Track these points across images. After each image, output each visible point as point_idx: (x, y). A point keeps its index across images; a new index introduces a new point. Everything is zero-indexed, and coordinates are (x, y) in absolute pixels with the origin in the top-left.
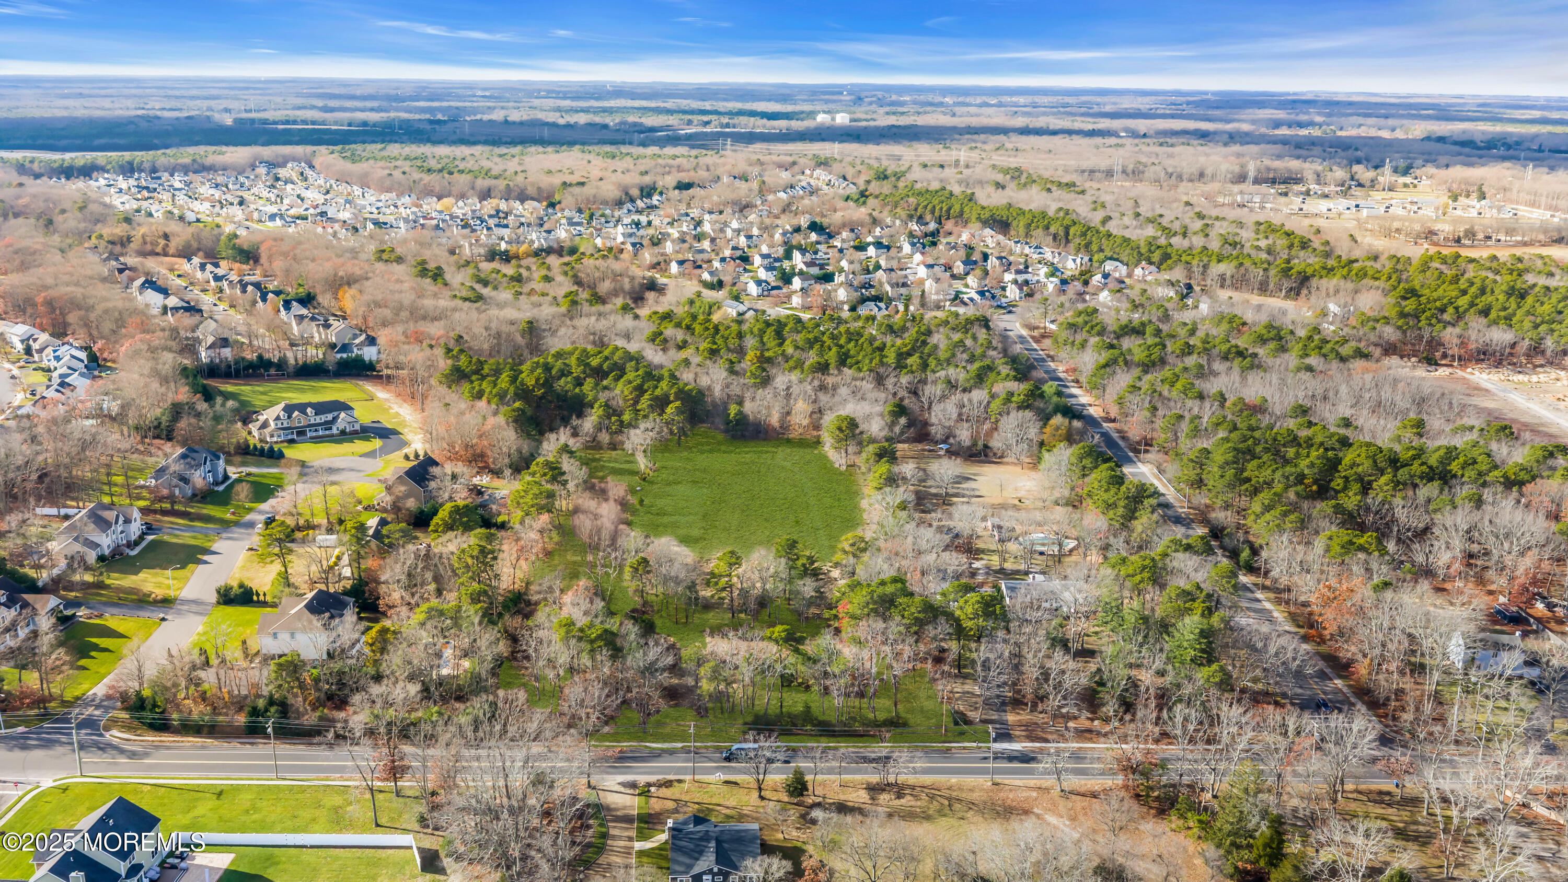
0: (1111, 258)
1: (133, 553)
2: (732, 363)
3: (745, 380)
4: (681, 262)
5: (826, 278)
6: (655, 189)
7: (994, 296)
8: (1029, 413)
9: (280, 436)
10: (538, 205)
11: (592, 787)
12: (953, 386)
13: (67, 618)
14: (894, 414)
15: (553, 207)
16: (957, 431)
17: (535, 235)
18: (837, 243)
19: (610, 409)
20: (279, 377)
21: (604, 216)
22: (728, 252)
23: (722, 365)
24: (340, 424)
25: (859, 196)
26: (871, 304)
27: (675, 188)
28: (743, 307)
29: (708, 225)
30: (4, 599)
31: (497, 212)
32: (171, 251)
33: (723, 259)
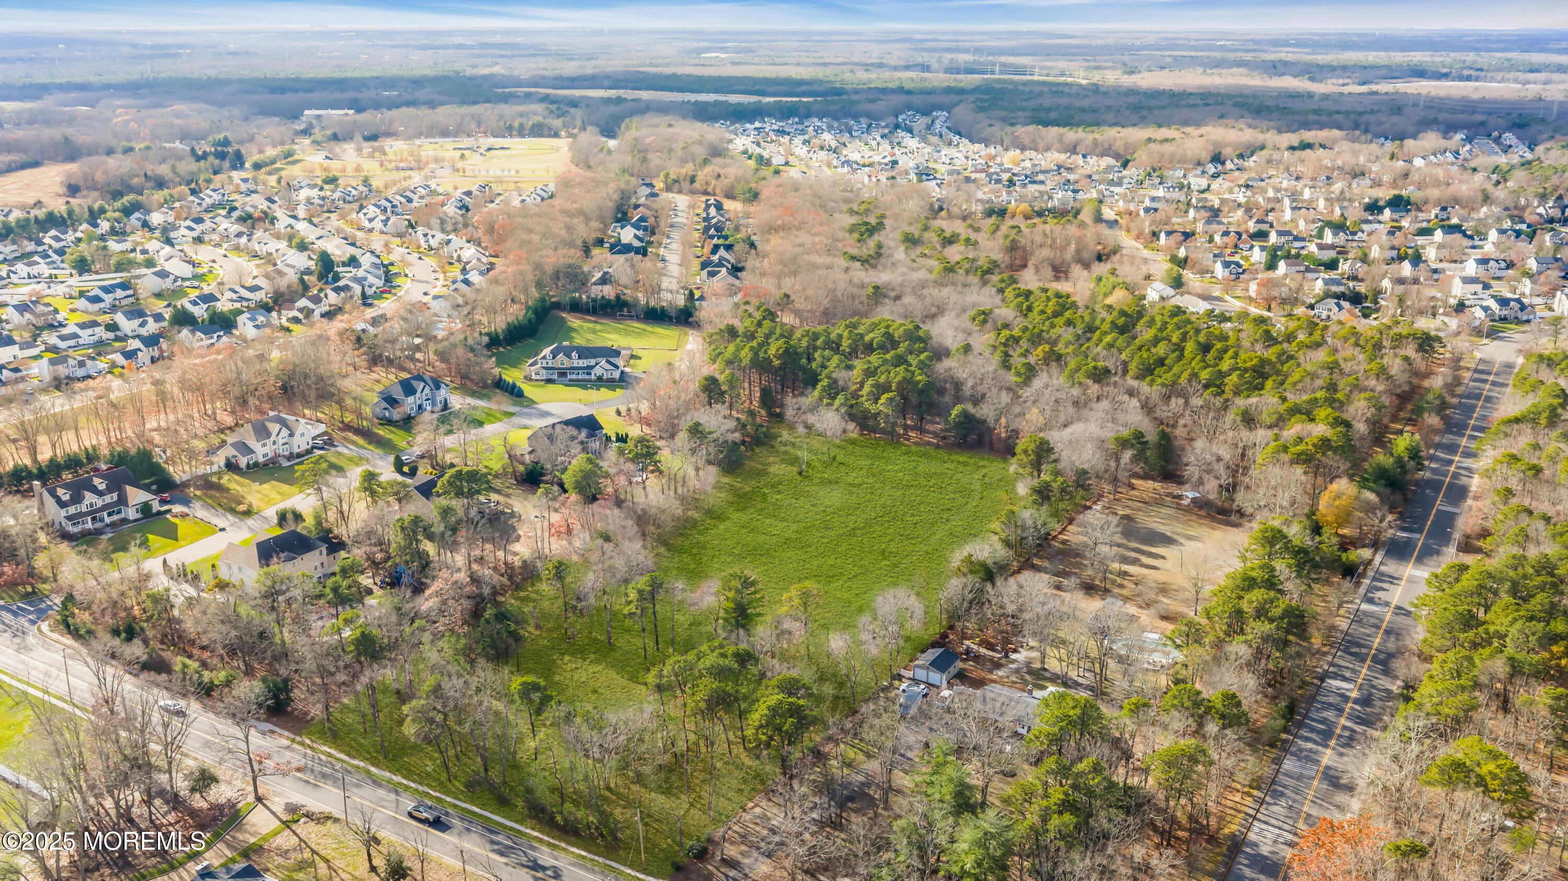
1: (286, 465)
2: (1007, 355)
3: (1011, 378)
4: (1169, 234)
5: (1332, 265)
6: (1262, 148)
7: (1523, 307)
8: (1299, 470)
9: (544, 375)
10: (1111, 161)
11: (259, 799)
12: (1249, 420)
13: (159, 513)
14: (1124, 444)
15: (1125, 164)
16: (1206, 477)
17: (1060, 195)
18: (1405, 223)
19: (833, 390)
20: (631, 317)
21: (1161, 177)
22: (1252, 226)
23: (998, 356)
24: (598, 371)
25: (1513, 167)
26: (1332, 302)
27: (1292, 148)
28: (1170, 292)
29: (1271, 193)
30: (102, 487)
31: (1059, 167)
32: (718, 191)
33: (1226, 234)
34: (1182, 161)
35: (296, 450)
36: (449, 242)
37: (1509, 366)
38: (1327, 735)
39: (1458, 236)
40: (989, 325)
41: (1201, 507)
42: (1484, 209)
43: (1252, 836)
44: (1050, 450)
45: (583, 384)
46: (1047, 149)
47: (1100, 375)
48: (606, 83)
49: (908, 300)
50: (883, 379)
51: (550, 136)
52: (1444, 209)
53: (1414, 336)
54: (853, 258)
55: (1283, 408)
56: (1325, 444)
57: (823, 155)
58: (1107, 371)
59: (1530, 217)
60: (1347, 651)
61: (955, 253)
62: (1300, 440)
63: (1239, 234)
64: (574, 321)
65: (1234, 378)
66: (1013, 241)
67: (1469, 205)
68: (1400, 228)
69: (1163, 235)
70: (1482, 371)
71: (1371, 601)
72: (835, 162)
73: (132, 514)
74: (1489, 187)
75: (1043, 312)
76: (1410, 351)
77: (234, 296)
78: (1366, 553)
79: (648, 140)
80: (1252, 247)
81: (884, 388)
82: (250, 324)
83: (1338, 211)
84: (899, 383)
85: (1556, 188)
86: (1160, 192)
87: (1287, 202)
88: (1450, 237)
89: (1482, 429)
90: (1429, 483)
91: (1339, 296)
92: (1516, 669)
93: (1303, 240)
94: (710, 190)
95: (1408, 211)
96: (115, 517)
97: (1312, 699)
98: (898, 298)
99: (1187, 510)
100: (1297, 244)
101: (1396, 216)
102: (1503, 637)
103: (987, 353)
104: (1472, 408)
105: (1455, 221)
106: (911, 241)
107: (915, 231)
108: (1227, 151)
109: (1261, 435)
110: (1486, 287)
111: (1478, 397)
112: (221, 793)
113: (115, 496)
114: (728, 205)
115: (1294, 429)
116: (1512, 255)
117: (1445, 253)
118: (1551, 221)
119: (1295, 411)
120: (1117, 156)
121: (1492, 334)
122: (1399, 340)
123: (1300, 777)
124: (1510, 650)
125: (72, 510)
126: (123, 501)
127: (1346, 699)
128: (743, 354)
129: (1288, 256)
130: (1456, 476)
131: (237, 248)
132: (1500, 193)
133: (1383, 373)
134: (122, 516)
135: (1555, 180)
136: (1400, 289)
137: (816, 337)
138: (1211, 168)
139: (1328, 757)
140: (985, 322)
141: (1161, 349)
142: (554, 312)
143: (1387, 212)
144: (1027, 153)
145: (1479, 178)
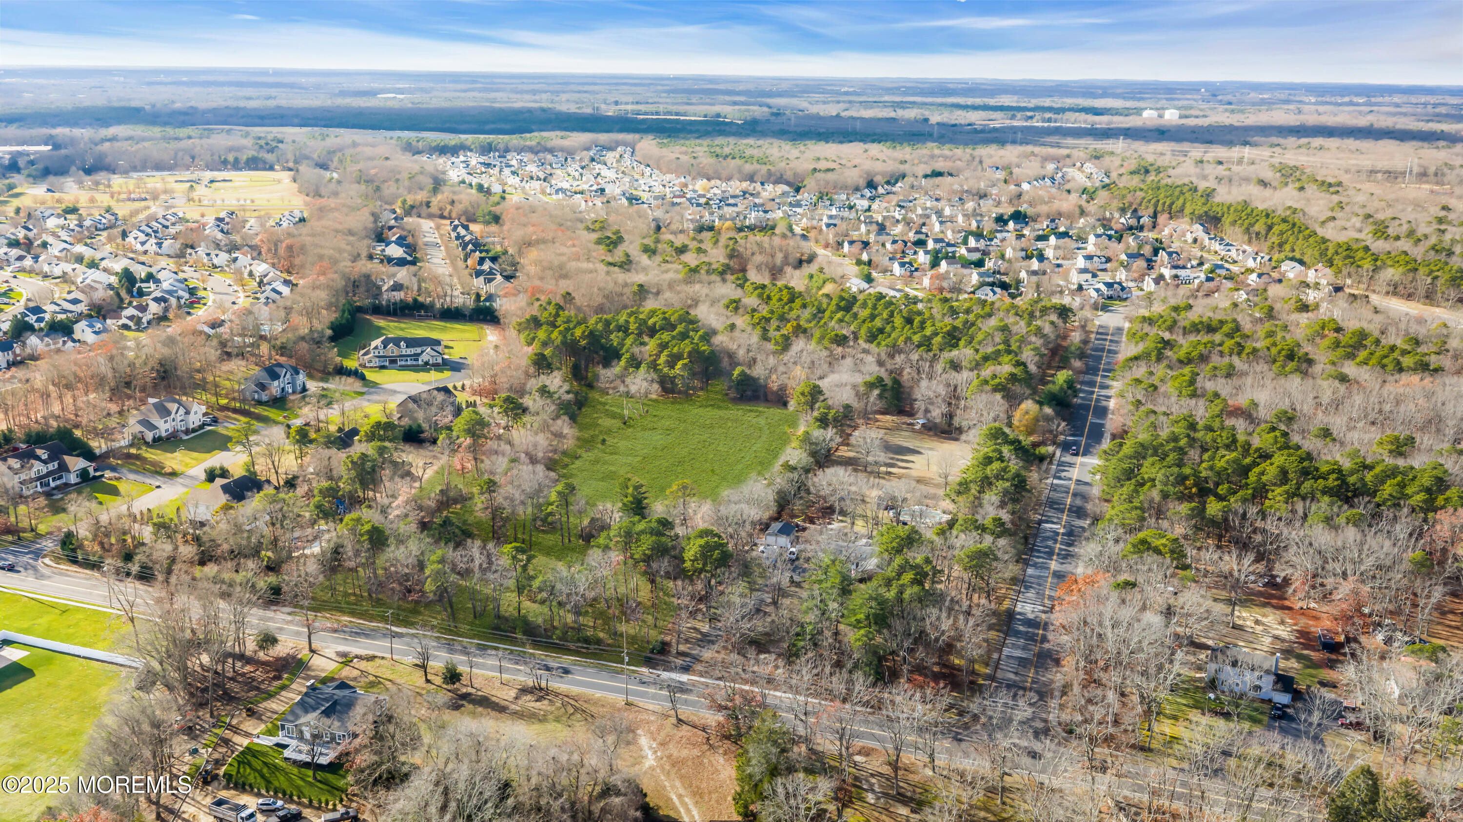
0: (1292, 259)
1: (185, 437)
2: (765, 330)
3: (770, 346)
4: (851, 243)
5: (979, 264)
6: (904, 176)
7: (1123, 289)
8: (998, 396)
9: (376, 362)
10: (786, 188)
11: (313, 651)
12: (955, 366)
13: (95, 478)
14: (871, 386)
15: (798, 190)
16: (931, 407)
17: (753, 214)
18: (1026, 232)
19: (635, 363)
20: (427, 317)
21: (830, 199)
22: (912, 236)
23: (758, 331)
24: (425, 357)
25: (1096, 189)
26: (988, 289)
27: (926, 176)
28: (866, 286)
29: (919, 211)
30: (45, 457)
31: (745, 193)
32: (454, 215)
33: (894, 242)
34: (844, 187)
35: (191, 426)
36: (235, 260)
37: (1119, 330)
38: (1050, 554)
39: (1067, 240)
40: (741, 311)
41: (930, 429)
42: (1082, 220)
43: (1018, 609)
44: (820, 392)
45: (416, 369)
46: (729, 179)
47: (841, 340)
48: (296, 121)
49: (667, 295)
50: (675, 350)
51: (265, 169)
52: (1053, 221)
53: (1054, 307)
54: (610, 264)
55: (978, 357)
56: (1013, 378)
57: (536, 184)
58: (845, 338)
59: (1118, 227)
60: (1051, 507)
61: (690, 258)
62: (995, 376)
63: (905, 243)
64: (380, 322)
65: (938, 339)
66: (733, 250)
67: (1070, 216)
68: (1023, 236)
69: (846, 244)
70: (1102, 332)
71: (1060, 478)
72: (548, 191)
73: (73, 479)
74: (1084, 204)
75: (780, 300)
76: (1054, 317)
77: (57, 309)
78: (1051, 449)
79: (373, 172)
80: (915, 253)
81: (678, 357)
82: (88, 330)
83: (974, 225)
84: (690, 353)
85: (1131, 204)
86: (834, 212)
87: (934, 217)
88: (1061, 241)
89: (1109, 371)
90: (1081, 406)
91: (992, 284)
92: (1165, 496)
93: (953, 245)
94: (446, 214)
95: (1027, 223)
96: (58, 482)
97: (1036, 536)
98: (658, 293)
99: (919, 432)
100: (950, 249)
101: (1018, 227)
102: (1154, 480)
103: (749, 329)
104: (1101, 358)
105: (1062, 229)
106: (650, 251)
107: (649, 241)
108: (878, 179)
109: (965, 374)
110: (1094, 276)
111: (1103, 350)
112: (281, 650)
113: (56, 464)
114: (473, 227)
115: (987, 371)
116: (1108, 253)
117: (1060, 253)
118: (1131, 228)
119: (986, 359)
120: (788, 184)
121: (1105, 308)
122: (1045, 311)
123: (1039, 577)
124: (1159, 487)
125: (23, 477)
126: (63, 468)
127: (1057, 534)
128: (553, 336)
129: (946, 257)
130: (1097, 400)
131: (22, 270)
132: (1091, 208)
133: (1039, 332)
134: (64, 480)
135: (1129, 198)
136: (1034, 279)
137: (607, 323)
138: (868, 193)
139: (1054, 565)
140: (736, 309)
141: (878, 323)
142: (359, 315)
143: (1011, 225)
144: (713, 182)
145: (1074, 196)
